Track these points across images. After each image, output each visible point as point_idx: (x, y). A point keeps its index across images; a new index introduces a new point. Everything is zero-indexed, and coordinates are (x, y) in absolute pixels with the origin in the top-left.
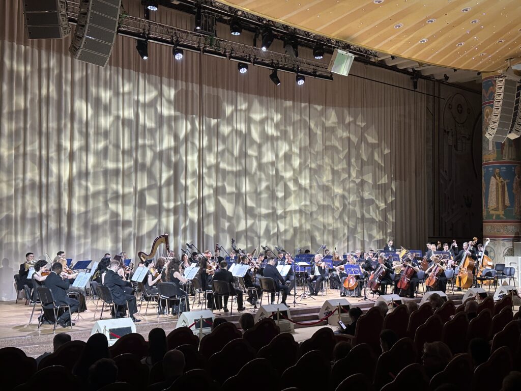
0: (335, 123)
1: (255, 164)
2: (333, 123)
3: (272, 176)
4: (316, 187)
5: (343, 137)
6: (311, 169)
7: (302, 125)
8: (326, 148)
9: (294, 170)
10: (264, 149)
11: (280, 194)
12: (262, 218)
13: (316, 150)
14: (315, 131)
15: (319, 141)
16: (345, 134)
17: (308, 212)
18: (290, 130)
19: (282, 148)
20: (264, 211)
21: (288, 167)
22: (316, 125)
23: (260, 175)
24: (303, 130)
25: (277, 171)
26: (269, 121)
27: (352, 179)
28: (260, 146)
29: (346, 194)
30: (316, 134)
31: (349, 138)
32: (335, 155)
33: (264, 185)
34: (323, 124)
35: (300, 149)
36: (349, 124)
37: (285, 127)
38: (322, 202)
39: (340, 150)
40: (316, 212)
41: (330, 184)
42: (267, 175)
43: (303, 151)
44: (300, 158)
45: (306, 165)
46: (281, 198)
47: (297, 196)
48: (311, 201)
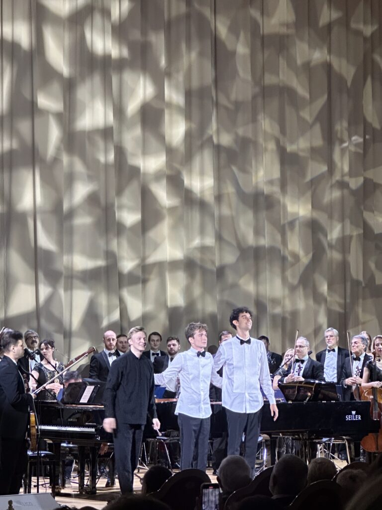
0: (288, 26)
1: (54, 134)
2: (283, 24)
3: (106, 165)
4: (234, 199)
5: (313, 64)
6: (218, 149)
7: (193, 30)
8: (265, 93)
9: (170, 151)
10: (83, 93)
11: (130, 217)
12: (76, 283)
13: (233, 97)
14: (230, 46)
15: (241, 73)
16: (318, 56)
17: (209, 266)
18: (158, 41)
19: (133, 91)
20: (81, 262)
21: (153, 142)
22: (234, 30)
23: (71, 165)
24: (195, 44)
25: (120, 152)
26: (98, 18)
27: (337, 177)
28: (69, 87)
29: (322, 218)
30: (234, 53)
31: (328, 67)
32: (289, 111)
33: (81, 191)
34: (255, 28)
35: (188, 94)
36: (329, 26)
37: (144, 33)
38: (251, 239)
39: (304, 99)
40: (234, 267)
41: (276, 189)
42: (92, 165)
43: (195, 101)
44: (188, 117)
45: (205, 137)
46: (133, 228)
47: (180, 222)
48: (219, 238)
